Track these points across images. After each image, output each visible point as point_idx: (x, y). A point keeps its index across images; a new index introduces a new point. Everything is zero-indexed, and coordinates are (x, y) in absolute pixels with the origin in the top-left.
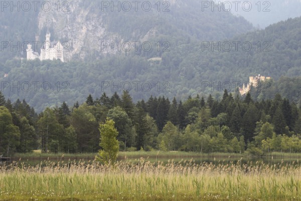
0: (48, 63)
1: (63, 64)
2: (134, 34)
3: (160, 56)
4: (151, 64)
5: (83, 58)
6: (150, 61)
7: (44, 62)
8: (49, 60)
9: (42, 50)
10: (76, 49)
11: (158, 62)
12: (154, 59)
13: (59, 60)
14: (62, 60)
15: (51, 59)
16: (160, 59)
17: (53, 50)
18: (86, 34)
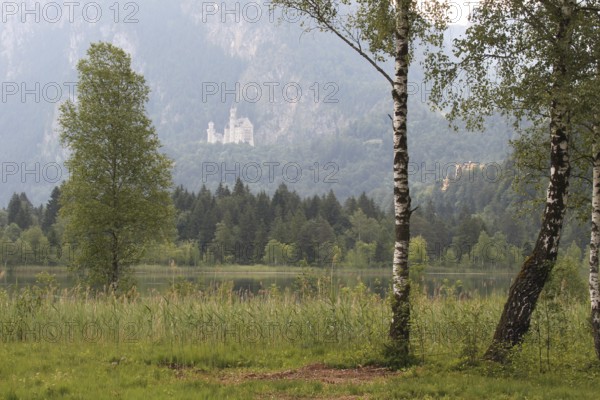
0: (231, 147)
1: (252, 148)
2: (357, 107)
3: (381, 137)
4: (368, 149)
5: (291, 141)
6: (366, 145)
7: (227, 145)
8: (233, 144)
9: (226, 130)
10: (283, 129)
11: (377, 145)
12: (372, 141)
13: (247, 143)
14: (252, 143)
15: (237, 142)
16: (380, 141)
17: (239, 130)
18: (297, 108)
